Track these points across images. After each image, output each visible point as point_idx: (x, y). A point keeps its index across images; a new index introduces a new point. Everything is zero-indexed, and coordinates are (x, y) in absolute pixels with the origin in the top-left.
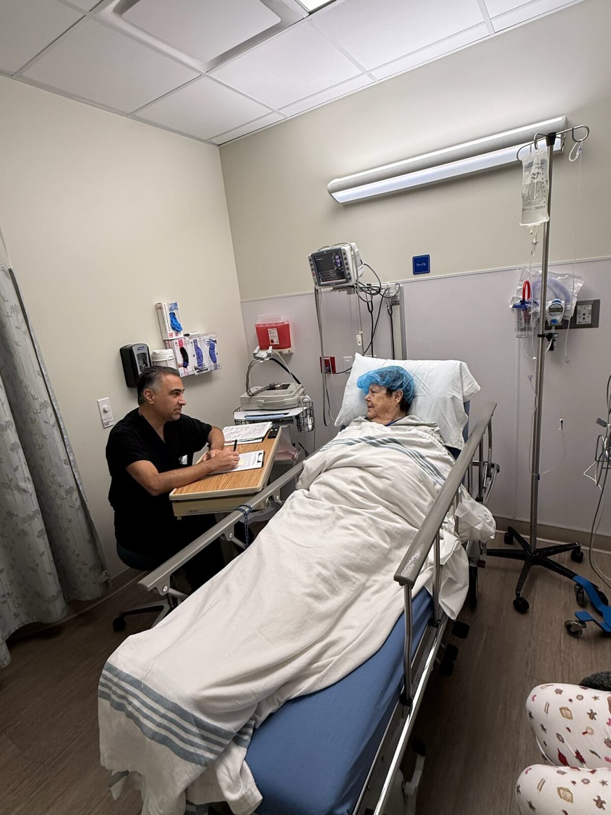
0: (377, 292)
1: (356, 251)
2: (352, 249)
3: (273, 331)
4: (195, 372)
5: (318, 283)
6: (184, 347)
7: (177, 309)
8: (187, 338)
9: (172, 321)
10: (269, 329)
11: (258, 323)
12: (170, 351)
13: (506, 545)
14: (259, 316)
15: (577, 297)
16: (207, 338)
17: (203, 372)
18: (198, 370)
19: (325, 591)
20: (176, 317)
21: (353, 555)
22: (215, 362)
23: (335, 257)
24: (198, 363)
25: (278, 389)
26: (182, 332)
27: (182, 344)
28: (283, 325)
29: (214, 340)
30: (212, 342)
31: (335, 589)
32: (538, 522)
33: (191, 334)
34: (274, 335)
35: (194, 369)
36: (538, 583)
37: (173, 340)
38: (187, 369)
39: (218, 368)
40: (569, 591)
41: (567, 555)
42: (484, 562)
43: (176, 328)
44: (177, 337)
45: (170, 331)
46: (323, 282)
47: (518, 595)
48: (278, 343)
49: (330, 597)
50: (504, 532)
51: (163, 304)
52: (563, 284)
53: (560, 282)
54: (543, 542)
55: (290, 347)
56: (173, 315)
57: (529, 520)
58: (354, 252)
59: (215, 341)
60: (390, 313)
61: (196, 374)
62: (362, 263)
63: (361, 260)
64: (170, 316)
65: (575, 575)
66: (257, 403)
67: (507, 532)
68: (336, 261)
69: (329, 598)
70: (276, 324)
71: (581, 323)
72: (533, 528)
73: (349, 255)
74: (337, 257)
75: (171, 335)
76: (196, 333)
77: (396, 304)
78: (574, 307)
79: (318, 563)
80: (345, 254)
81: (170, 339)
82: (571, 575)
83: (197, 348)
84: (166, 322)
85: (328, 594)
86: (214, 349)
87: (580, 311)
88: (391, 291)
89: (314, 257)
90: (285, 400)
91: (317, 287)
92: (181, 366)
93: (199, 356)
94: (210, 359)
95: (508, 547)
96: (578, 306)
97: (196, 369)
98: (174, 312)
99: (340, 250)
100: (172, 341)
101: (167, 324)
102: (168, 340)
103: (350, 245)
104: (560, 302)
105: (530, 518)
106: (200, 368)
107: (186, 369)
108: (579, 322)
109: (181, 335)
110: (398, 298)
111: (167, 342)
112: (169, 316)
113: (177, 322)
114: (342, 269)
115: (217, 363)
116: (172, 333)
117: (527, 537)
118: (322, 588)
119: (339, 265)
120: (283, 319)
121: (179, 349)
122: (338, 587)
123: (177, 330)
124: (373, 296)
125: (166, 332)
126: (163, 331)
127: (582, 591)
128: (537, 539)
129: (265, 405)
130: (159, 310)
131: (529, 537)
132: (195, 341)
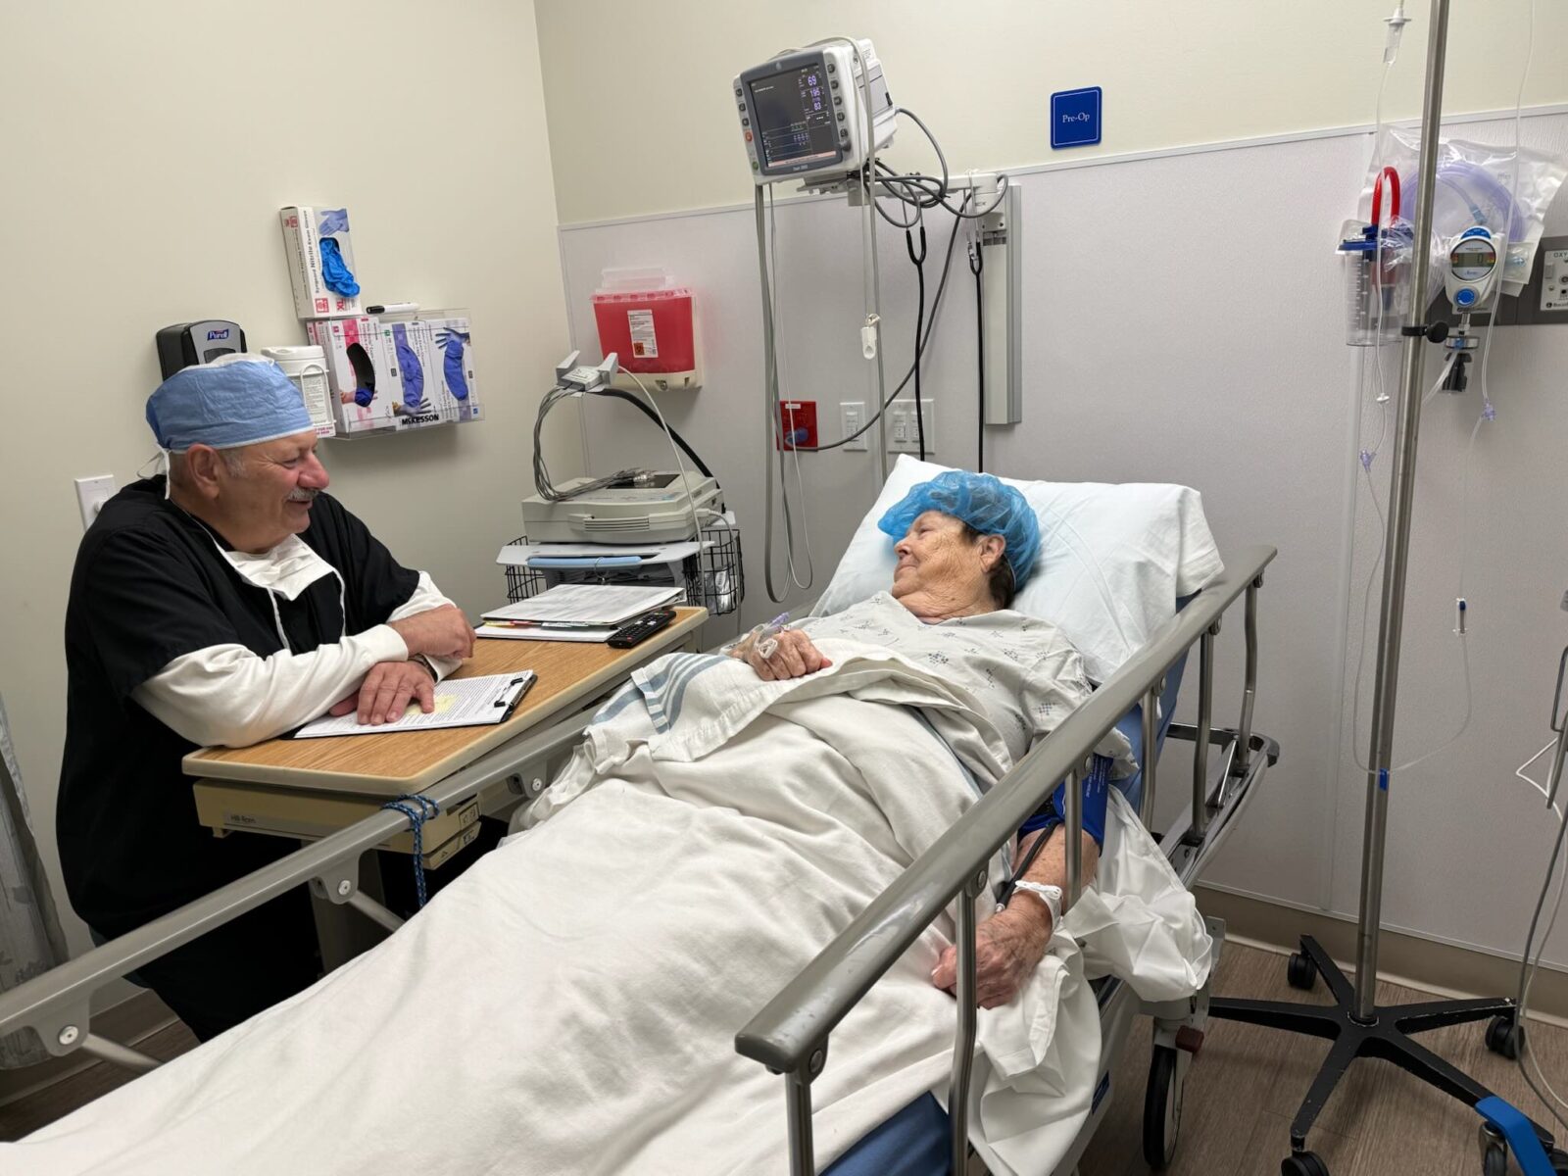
0: (935, 198)
1: (870, 64)
2: (856, 58)
3: (642, 319)
4: (397, 422)
5: (761, 166)
6: (362, 343)
7: (347, 230)
8: (374, 319)
9: (326, 263)
10: (630, 313)
11: (599, 292)
12: (316, 350)
13: (1294, 991)
14: (604, 270)
15: (1545, 222)
16: (439, 325)
17: (423, 424)
18: (405, 417)
19: (580, 1076)
20: (341, 253)
21: (699, 969)
22: (462, 396)
23: (805, 81)
24: (406, 396)
25: (641, 485)
26: (358, 298)
27: (357, 335)
28: (669, 301)
29: (461, 331)
30: (454, 338)
31: (615, 1072)
32: (1384, 924)
33: (387, 308)
34: (643, 330)
35: (392, 414)
36: (1374, 1115)
37: (327, 319)
38: (369, 411)
39: (473, 416)
40: (1467, 1142)
41: (1474, 1032)
42: (1198, 1035)
43: (341, 284)
44: (342, 313)
45: (319, 291)
46: (773, 160)
47: (1297, 1143)
48: (656, 356)
49: (594, 1094)
50: (1289, 952)
51: (301, 210)
52: (1503, 182)
53: (1494, 172)
54: (1397, 988)
55: (690, 366)
56: (330, 246)
57: (1355, 917)
58: (864, 67)
59: (466, 336)
60: (976, 269)
61: (400, 427)
62: (890, 103)
63: (887, 95)
64: (322, 249)
65: (1488, 1094)
66: (571, 521)
67: (1299, 952)
68: (808, 93)
69: (589, 1099)
70: (651, 295)
71: (1553, 308)
72: (1368, 940)
73: (846, 75)
74: (812, 80)
75: (324, 304)
76: (405, 306)
77: (996, 241)
78: (1531, 254)
79: (577, 983)
80: (833, 69)
81: (317, 315)
82: (1469, 1093)
83: (404, 352)
84: (309, 265)
85: (588, 1087)
86: (460, 358)
87: (1553, 268)
88: (980, 198)
89: (749, 83)
90: (651, 515)
91: (761, 179)
92: (350, 401)
93: (412, 376)
94: (447, 388)
95: (1299, 998)
96: (1547, 254)
97: (398, 412)
98: (334, 236)
99: (820, 56)
100: (324, 323)
101: (310, 270)
102: (314, 320)
103: (852, 44)
104: (1488, 236)
105: (1358, 911)
106: (412, 410)
107: (364, 409)
108: (1549, 305)
109: (356, 309)
110: (1003, 220)
111: (310, 325)
112: (317, 249)
113: (343, 267)
114: (827, 119)
115: (471, 401)
116: (325, 300)
117: (1348, 968)
118: (572, 1065)
119: (817, 106)
120: (672, 282)
121: (345, 349)
122: (628, 1067)
123: (341, 293)
124: (923, 210)
125: (308, 296)
126: (301, 294)
127: (1502, 1146)
128: (1379, 976)
129: (591, 526)
130: (289, 230)
131: (1353, 969)
132: (399, 330)
